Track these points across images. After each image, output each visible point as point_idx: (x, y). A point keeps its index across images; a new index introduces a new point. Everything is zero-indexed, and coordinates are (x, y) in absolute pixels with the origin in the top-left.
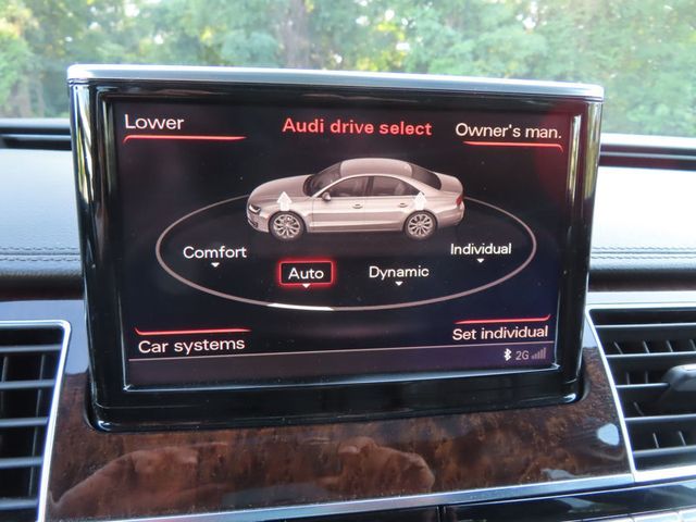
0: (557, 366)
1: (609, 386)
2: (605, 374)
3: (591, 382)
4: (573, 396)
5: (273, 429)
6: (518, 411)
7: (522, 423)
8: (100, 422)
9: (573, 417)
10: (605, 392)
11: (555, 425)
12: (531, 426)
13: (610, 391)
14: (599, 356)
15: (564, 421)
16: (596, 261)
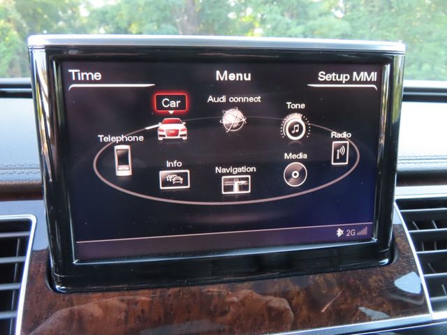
0: (375, 240)
1: (412, 252)
2: (409, 244)
3: (399, 250)
4: (386, 261)
5: (178, 289)
6: (349, 272)
7: (352, 280)
8: (57, 287)
9: (388, 275)
10: (408, 257)
11: (376, 282)
12: (358, 282)
13: (413, 256)
14: (404, 232)
15: (380, 277)
16: (401, 166)
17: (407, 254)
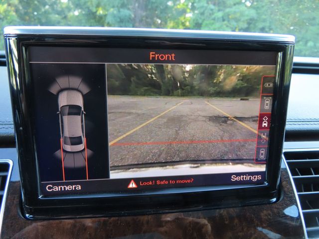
0: (266, 184)
1: (294, 193)
2: (292, 187)
3: (285, 192)
4: (274, 200)
5: (117, 218)
6: (246, 208)
7: (248, 214)
8: (27, 215)
9: (275, 210)
10: (291, 197)
11: (266, 215)
12: (253, 216)
13: (295, 196)
14: (288, 177)
15: (269, 212)
16: (289, 127)
17: (291, 195)
